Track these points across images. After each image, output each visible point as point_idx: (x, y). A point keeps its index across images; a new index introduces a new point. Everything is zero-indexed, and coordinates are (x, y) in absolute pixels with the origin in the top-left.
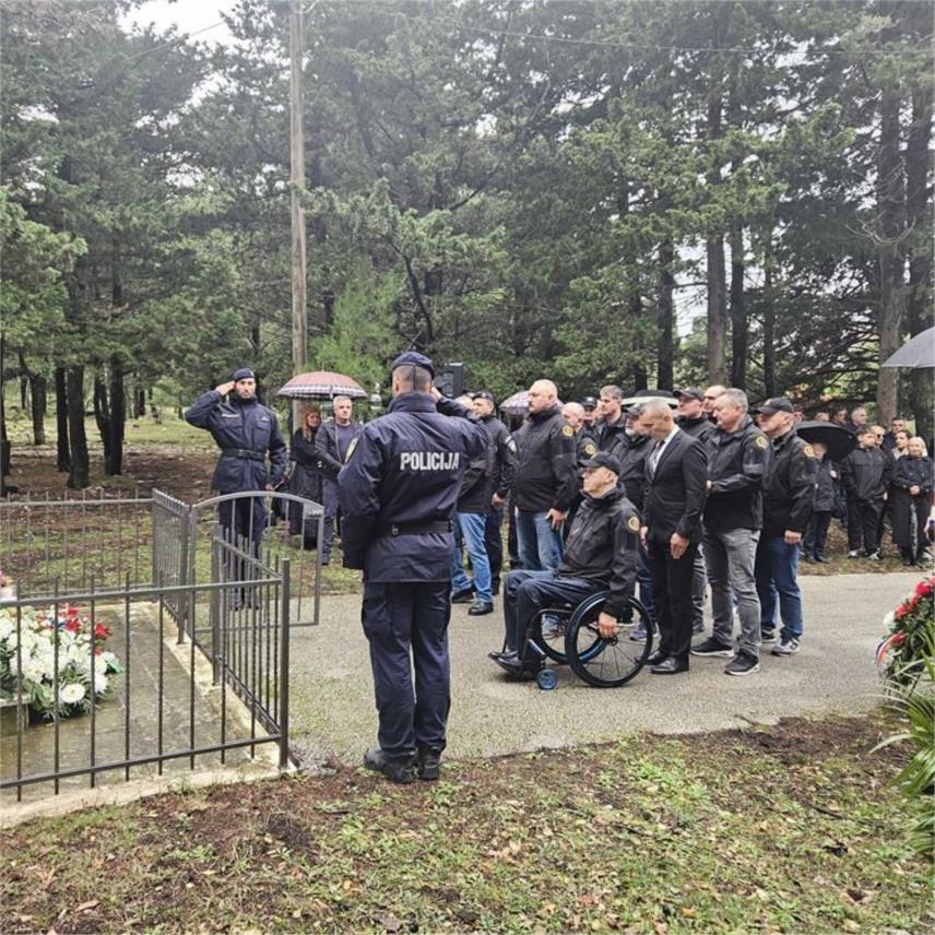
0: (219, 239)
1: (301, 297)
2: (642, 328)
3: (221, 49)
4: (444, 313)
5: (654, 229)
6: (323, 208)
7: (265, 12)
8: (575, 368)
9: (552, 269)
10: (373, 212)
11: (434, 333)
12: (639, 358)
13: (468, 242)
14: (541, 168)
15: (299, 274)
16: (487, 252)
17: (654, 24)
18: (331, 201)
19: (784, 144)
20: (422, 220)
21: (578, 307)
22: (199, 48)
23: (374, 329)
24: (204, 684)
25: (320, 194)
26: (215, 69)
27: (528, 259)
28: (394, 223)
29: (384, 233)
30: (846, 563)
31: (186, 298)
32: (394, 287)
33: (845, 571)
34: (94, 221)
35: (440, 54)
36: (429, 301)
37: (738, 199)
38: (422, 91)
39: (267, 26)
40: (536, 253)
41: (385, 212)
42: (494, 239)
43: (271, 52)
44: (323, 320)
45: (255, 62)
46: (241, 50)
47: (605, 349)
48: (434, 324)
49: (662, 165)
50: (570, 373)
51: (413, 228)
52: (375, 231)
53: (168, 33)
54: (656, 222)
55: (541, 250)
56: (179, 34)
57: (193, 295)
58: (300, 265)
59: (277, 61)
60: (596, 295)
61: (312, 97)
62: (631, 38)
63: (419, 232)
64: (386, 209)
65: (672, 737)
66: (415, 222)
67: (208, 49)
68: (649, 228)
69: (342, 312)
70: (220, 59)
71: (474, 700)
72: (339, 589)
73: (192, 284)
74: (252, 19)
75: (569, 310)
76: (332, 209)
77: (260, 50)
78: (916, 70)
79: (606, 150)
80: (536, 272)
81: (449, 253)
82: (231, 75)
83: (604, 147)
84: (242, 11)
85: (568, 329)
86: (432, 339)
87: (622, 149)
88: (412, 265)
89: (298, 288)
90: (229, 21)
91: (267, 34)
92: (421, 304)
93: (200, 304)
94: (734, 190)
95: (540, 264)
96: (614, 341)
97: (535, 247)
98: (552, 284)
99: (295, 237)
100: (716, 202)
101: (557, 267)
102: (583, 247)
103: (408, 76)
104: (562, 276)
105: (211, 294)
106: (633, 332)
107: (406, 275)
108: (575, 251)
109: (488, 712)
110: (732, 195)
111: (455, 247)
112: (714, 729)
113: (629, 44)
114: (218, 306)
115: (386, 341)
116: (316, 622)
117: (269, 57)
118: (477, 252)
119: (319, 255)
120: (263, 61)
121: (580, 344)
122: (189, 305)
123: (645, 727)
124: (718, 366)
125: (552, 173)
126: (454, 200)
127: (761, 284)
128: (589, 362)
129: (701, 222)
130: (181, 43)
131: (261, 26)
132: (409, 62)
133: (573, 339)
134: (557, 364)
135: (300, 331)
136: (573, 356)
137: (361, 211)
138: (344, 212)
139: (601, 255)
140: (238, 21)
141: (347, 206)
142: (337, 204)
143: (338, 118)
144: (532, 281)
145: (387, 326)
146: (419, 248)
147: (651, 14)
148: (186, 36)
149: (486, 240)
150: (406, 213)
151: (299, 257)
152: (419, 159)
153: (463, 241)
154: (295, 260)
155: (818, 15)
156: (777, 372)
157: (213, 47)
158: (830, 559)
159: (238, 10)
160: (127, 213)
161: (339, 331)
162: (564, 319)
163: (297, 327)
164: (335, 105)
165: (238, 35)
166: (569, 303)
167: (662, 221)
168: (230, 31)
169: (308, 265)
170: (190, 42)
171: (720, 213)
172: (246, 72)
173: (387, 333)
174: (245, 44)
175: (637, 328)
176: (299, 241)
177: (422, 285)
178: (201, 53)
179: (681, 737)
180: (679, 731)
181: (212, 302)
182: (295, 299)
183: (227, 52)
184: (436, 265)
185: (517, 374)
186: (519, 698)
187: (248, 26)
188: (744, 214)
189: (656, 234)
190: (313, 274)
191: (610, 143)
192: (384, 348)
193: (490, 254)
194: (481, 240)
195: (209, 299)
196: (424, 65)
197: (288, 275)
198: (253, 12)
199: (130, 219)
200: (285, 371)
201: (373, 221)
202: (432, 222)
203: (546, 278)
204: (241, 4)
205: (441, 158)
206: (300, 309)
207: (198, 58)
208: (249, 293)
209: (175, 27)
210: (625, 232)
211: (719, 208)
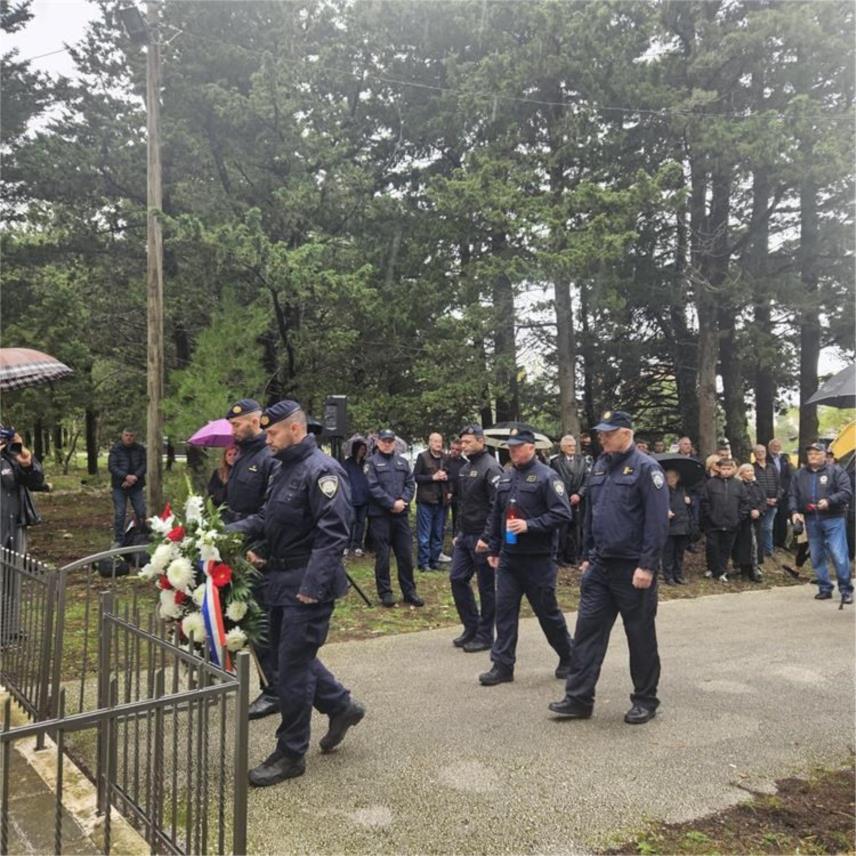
0: (53, 275)
1: (157, 329)
3: (64, 81)
6: (189, 235)
7: (112, 50)
8: (442, 402)
9: (410, 308)
10: (241, 243)
11: (295, 368)
12: (504, 392)
13: (337, 277)
15: (156, 306)
16: (355, 287)
18: (197, 229)
20: (292, 253)
22: (40, 78)
23: (241, 363)
25: (185, 222)
26: (57, 99)
28: (264, 254)
29: (252, 264)
30: (702, 584)
31: (24, 328)
32: (262, 320)
33: (706, 593)
36: (293, 336)
37: (594, 245)
38: (284, 132)
39: (114, 63)
40: (394, 294)
41: (257, 243)
42: (362, 275)
43: (119, 88)
45: (101, 97)
46: (86, 84)
48: (297, 359)
50: (436, 406)
51: (285, 260)
52: (242, 263)
54: (519, 264)
56: (16, 60)
57: (32, 325)
58: (157, 296)
59: (125, 98)
61: (169, 130)
63: (291, 263)
64: (258, 239)
65: (688, 827)
66: (286, 254)
67: (49, 79)
69: (206, 343)
70: (63, 91)
73: (31, 314)
74: (98, 54)
76: (197, 237)
77: (106, 85)
78: (734, 141)
79: (470, 195)
80: (394, 311)
81: (317, 287)
82: (76, 106)
83: (467, 193)
84: (87, 47)
86: (293, 374)
87: (483, 195)
88: (279, 295)
89: (154, 320)
90: (73, 53)
91: (115, 70)
92: (285, 339)
94: (589, 237)
95: (397, 304)
99: (150, 266)
100: (574, 246)
101: (414, 307)
102: (436, 289)
103: (272, 115)
104: (420, 315)
105: (54, 323)
107: (272, 309)
108: (431, 292)
110: (586, 241)
111: (324, 281)
112: (723, 808)
115: (252, 375)
117: (116, 93)
118: (345, 288)
119: (174, 288)
120: (109, 97)
121: (442, 380)
128: (454, 397)
130: (22, 67)
131: (108, 62)
132: (274, 99)
133: (433, 375)
134: (423, 399)
135: (156, 365)
136: (439, 391)
137: (228, 242)
138: (211, 241)
140: (82, 54)
141: (213, 236)
142: (203, 233)
143: (196, 153)
144: (390, 319)
145: (252, 358)
146: (289, 282)
148: (27, 63)
149: (354, 277)
150: (277, 245)
151: (155, 287)
152: (284, 195)
153: (332, 277)
154: (150, 291)
155: (648, 89)
157: (56, 79)
158: (686, 581)
159: (82, 45)
161: (202, 362)
162: (424, 355)
163: (152, 360)
164: (193, 140)
165: (84, 69)
168: (75, 64)
169: (164, 295)
170: (31, 70)
172: (93, 105)
174: (91, 78)
176: (155, 271)
178: (42, 83)
180: (691, 816)
181: (56, 332)
182: (150, 330)
183: (70, 84)
185: (380, 409)
187: (93, 60)
190: (170, 306)
191: (472, 190)
192: (251, 381)
193: (359, 290)
194: (349, 276)
195: (52, 330)
197: (142, 306)
198: (99, 48)
200: (136, 406)
201: (241, 252)
202: (304, 255)
203: (405, 316)
204: (86, 40)
205: (306, 196)
206: (156, 341)
207: (38, 87)
208: (95, 325)
209: (16, 52)
210: (490, 272)
211: (579, 252)
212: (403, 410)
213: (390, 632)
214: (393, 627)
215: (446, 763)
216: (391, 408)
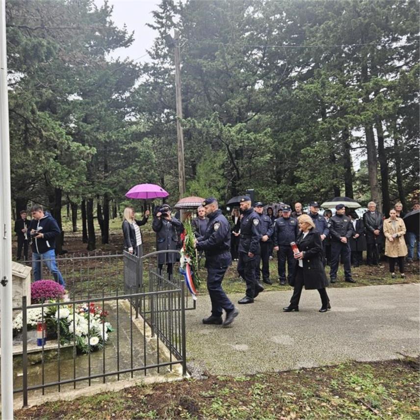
0: (147, 141)
1: (182, 164)
2: (337, 169)
3: (146, 64)
4: (244, 167)
5: (339, 124)
6: (191, 126)
7: (164, 48)
8: (306, 188)
9: (292, 145)
10: (212, 126)
11: (240, 176)
12: (336, 182)
13: (254, 136)
14: (285, 101)
15: (181, 155)
16: (263, 139)
17: (334, 36)
18: (194, 123)
19: (399, 82)
20: (233, 128)
21: (305, 161)
22: (138, 65)
23: (214, 176)
24: (148, 337)
25: (190, 121)
26: (144, 73)
27: (281, 141)
28: (221, 130)
29: (217, 135)
31: (134, 168)
32: (222, 157)
34: (97, 139)
35: (238, 58)
36: (237, 163)
37: (378, 109)
38: (231, 74)
39: (165, 53)
40: (285, 138)
41: (217, 126)
42: (266, 134)
43: (167, 64)
44: (192, 173)
45: (160, 68)
46: (154, 64)
47: (319, 179)
48: (240, 172)
49: (341, 96)
50: (303, 190)
51: (230, 132)
52: (213, 134)
53: (125, 61)
54: (340, 121)
55: (287, 137)
56: (130, 60)
57: (137, 166)
58: (181, 150)
59: (169, 67)
60: (313, 155)
61: (184, 81)
62: (323, 43)
63: (232, 133)
64: (218, 125)
65: (365, 363)
66: (230, 129)
67: (141, 65)
68: (337, 124)
69: (200, 170)
70: (146, 68)
71: (268, 345)
72: (203, 292)
73: (136, 162)
74: (159, 51)
75: (301, 163)
76: (194, 126)
77: (162, 63)
79: (315, 92)
80: (285, 147)
81: (246, 141)
82: (151, 74)
83: (313, 90)
84: (155, 48)
85: (302, 171)
86: (239, 179)
87: (322, 90)
88: (229, 147)
89: (181, 160)
90: (149, 53)
91: (165, 57)
92: (234, 164)
93: (140, 170)
94: (376, 105)
95: (287, 143)
96: (323, 175)
97: (284, 136)
98: (292, 151)
99: (179, 139)
100: (368, 110)
101: (295, 144)
102: (306, 134)
103: (225, 68)
104: (297, 147)
105: (144, 165)
106: (332, 171)
107: (227, 152)
108: (303, 136)
109: (276, 350)
110: (375, 107)
111: (248, 138)
112: (386, 359)
113: (323, 45)
114: (147, 170)
115: (219, 181)
116: (194, 308)
117: (166, 66)
118: (258, 140)
119: (189, 146)
120: (164, 68)
121: (307, 178)
122: (136, 170)
123: (351, 358)
124: (375, 184)
125: (291, 103)
126: (246, 118)
127: (393, 145)
128: (312, 185)
129: (362, 120)
130: (131, 63)
131: (163, 53)
132: (225, 62)
133: (304, 175)
134: (297, 187)
135: (182, 179)
136: (305, 183)
137: (207, 127)
138: (200, 127)
139: (315, 137)
140: (153, 52)
141: (200, 125)
142: (196, 124)
143: (196, 88)
144: (283, 150)
145: (219, 174)
146: (232, 140)
147: (332, 31)
148: (132, 61)
149: (262, 135)
150: (226, 126)
151: (181, 147)
152: (231, 102)
153: (252, 136)
154: (179, 149)
155: (410, 24)
156: (404, 185)
157: (143, 64)
159: (153, 48)
160: (110, 135)
161: (199, 178)
162: (299, 166)
163: (181, 177)
164: (194, 83)
165: (153, 58)
166: (301, 159)
167: (343, 121)
168: (150, 57)
169: (185, 150)
170: (134, 63)
171: (370, 115)
172: (156, 72)
173: (219, 178)
174: (156, 61)
175: (334, 169)
176: (181, 141)
177: (234, 155)
178: (139, 67)
179: (370, 363)
180: (369, 360)
181: (145, 169)
182: (180, 165)
183: (149, 65)
184: (240, 147)
185: (279, 192)
186: (289, 344)
187: (157, 53)
188: (382, 115)
189: (341, 127)
190: (187, 154)
191: (316, 89)
192: (219, 184)
193: (264, 140)
194: (260, 134)
195: (144, 168)
196: (232, 63)
197: (176, 155)
198: (159, 48)
199: (112, 137)
200: (176, 196)
201: (212, 130)
202: (238, 129)
203: (290, 149)
204: (154, 45)
205: (240, 101)
206: (182, 169)
207: (137, 69)
208: (160, 164)
209: (128, 58)
210: (326, 126)
211: (370, 113)
212: (290, 193)
213: (273, 290)
214: (275, 289)
215: (275, 335)
216: (284, 192)
